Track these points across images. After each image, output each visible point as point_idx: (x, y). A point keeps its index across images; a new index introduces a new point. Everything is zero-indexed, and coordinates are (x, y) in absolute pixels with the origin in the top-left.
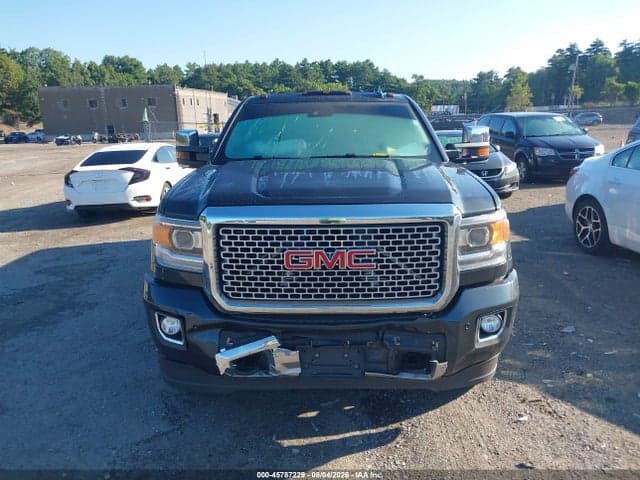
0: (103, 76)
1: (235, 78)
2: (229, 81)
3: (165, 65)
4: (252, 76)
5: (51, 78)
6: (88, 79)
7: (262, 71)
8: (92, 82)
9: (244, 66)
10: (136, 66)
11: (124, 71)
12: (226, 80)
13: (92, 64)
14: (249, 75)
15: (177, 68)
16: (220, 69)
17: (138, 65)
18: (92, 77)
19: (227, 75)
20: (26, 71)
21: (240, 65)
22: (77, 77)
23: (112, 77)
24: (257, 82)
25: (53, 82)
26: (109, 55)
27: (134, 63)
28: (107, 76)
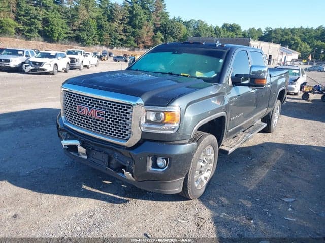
0: (220, 33)
1: (291, 36)
2: (287, 37)
3: (254, 28)
4: (302, 35)
5: (198, 33)
6: (213, 35)
7: (309, 33)
8: (214, 36)
9: (299, 29)
10: (237, 29)
11: (231, 31)
12: (285, 37)
13: (217, 27)
14: (301, 35)
15: (259, 30)
16: (283, 31)
17: (238, 28)
18: (216, 34)
19: (287, 34)
20: (188, 30)
21: (296, 29)
22: (209, 33)
23: (224, 34)
24: (305, 38)
25: (198, 35)
26: (226, 23)
27: (237, 27)
28: (222, 33)
